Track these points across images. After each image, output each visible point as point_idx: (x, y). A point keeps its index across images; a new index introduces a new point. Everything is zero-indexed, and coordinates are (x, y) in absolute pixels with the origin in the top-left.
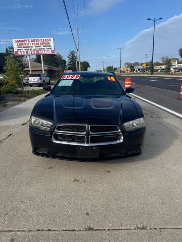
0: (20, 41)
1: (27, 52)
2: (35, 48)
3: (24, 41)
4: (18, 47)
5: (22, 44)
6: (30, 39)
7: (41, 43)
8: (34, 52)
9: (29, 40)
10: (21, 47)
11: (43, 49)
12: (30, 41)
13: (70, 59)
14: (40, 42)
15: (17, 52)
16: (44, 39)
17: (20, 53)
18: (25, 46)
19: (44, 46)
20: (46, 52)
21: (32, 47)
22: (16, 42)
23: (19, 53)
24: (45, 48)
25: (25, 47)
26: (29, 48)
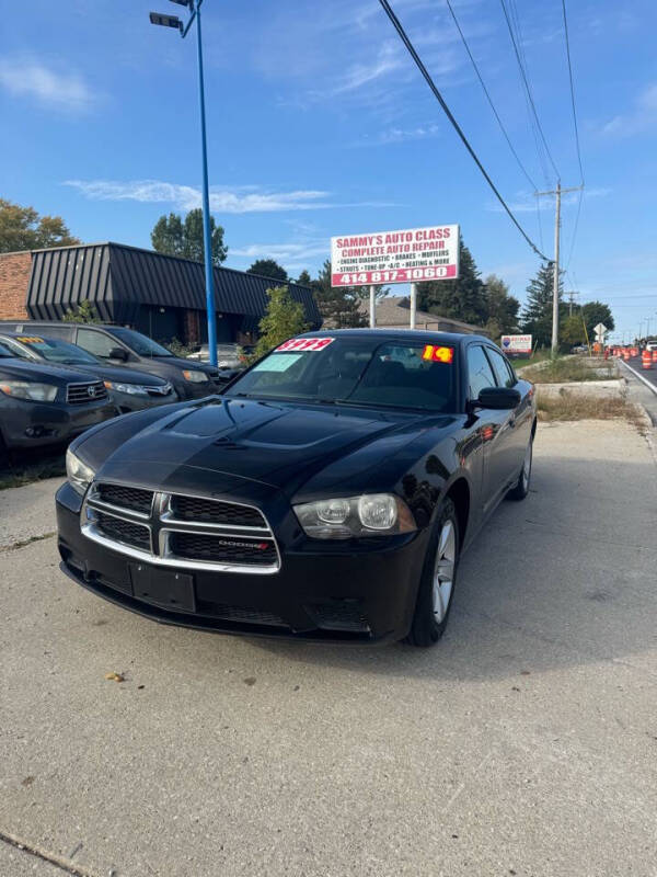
0: (354, 242)
1: (369, 276)
2: (394, 261)
3: (363, 241)
4: (345, 262)
5: (357, 252)
6: (384, 235)
7: (415, 247)
8: (391, 275)
9: (379, 238)
10: (353, 261)
11: (422, 263)
12: (384, 239)
13: (538, 297)
14: (414, 241)
15: (340, 276)
16: (428, 230)
17: (347, 281)
18: (365, 256)
19: (424, 255)
20: (429, 275)
21: (387, 258)
22: (340, 245)
23: (346, 279)
24: (428, 259)
25: (366, 260)
26: (378, 263)
